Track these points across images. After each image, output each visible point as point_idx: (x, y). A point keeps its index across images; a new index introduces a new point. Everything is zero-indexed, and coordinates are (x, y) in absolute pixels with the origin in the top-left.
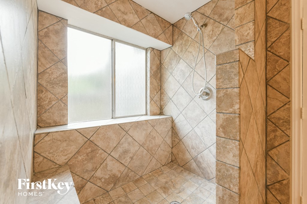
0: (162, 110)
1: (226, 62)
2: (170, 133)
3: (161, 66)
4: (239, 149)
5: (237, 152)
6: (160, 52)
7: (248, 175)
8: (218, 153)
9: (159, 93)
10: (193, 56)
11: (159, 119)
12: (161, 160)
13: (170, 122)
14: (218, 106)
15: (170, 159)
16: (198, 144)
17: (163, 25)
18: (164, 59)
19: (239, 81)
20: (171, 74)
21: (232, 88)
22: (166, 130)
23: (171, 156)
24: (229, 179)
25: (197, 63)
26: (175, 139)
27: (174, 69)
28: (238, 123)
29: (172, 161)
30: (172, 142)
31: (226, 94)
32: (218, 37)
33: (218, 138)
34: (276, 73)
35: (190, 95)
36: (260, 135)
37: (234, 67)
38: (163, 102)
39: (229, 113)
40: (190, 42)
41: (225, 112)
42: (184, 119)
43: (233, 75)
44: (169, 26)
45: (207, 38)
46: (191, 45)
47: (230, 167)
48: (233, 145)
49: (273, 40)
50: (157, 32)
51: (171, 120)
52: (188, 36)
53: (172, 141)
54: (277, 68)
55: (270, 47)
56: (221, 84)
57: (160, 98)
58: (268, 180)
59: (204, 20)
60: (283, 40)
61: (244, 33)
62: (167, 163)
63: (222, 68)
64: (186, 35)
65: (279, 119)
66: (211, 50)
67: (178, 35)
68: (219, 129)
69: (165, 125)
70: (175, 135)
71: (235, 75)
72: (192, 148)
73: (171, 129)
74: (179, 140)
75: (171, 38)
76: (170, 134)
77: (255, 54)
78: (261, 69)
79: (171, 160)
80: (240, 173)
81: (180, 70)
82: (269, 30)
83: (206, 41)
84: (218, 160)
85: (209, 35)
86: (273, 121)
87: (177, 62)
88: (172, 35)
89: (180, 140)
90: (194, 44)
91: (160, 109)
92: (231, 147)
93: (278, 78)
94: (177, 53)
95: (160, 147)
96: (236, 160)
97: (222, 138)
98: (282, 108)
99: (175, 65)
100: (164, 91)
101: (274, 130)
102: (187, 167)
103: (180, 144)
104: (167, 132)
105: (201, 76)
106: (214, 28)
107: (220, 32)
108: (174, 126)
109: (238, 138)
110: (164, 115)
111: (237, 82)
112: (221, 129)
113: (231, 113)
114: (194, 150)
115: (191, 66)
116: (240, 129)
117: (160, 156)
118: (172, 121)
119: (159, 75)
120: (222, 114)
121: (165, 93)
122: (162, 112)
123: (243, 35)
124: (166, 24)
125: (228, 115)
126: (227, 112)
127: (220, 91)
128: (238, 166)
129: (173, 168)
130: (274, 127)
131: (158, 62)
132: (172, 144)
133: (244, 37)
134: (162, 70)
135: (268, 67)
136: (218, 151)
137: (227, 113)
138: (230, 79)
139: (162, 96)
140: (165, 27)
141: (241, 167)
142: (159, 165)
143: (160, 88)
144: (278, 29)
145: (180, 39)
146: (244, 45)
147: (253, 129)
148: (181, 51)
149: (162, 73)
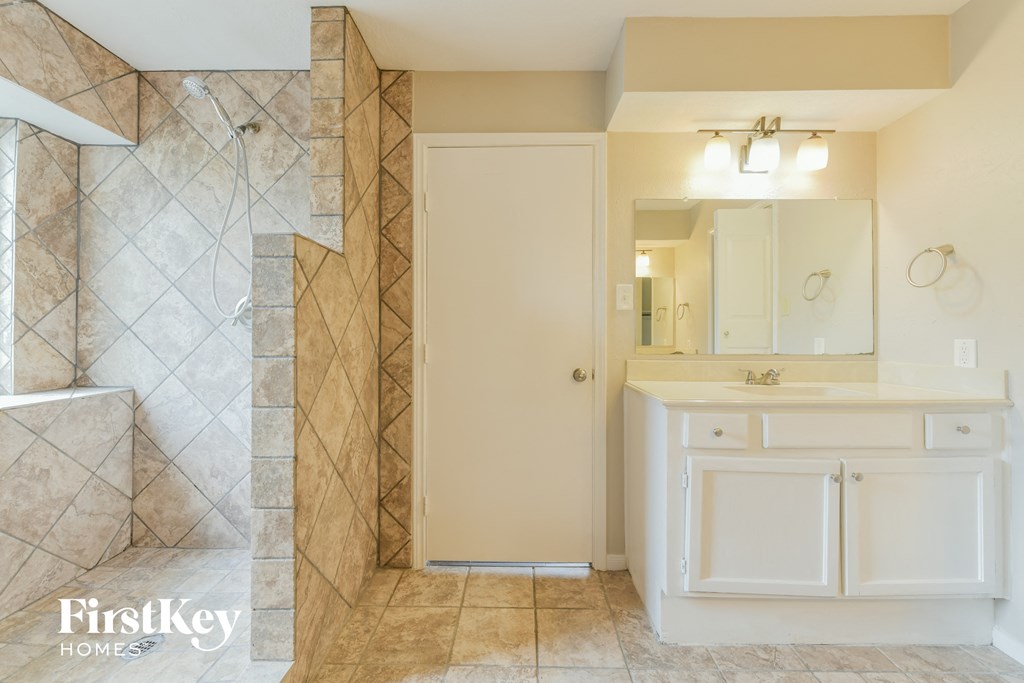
0: (84, 370)
1: (271, 254)
2: (125, 447)
3: (79, 202)
4: (295, 420)
5: (291, 429)
6: (75, 147)
7: (321, 474)
8: (257, 440)
9: (70, 303)
10: (218, 201)
11: (70, 402)
12: (80, 552)
13: (123, 406)
14: (257, 343)
15: (123, 538)
16: (231, 458)
17: (94, 64)
18: (98, 179)
19: (294, 295)
20: (131, 239)
21: (282, 306)
22: (106, 437)
23: (127, 525)
24: (276, 488)
25: (229, 223)
26: (145, 463)
27: (142, 225)
28: (292, 374)
29: (132, 544)
30: (134, 478)
31: (271, 318)
32: (289, 172)
33: (255, 409)
34: (393, 280)
35: (205, 316)
36: (361, 401)
37: (285, 267)
38: (90, 340)
39: (278, 356)
40: (205, 156)
41: (270, 354)
42: (185, 390)
43: (283, 283)
44: (121, 74)
45: (259, 163)
46: (210, 166)
47: (278, 463)
48: (285, 419)
49: (391, 216)
50: (62, 80)
51: (130, 401)
52: (199, 134)
53: (134, 473)
54: (395, 270)
55: (385, 227)
56: (262, 298)
57: (73, 324)
58: (382, 489)
59: (253, 112)
60: (403, 221)
61: (325, 193)
62: (108, 553)
63: (264, 265)
64: (194, 129)
65: (398, 366)
66: (270, 197)
67: (160, 117)
68: (258, 390)
69: (98, 419)
70: (146, 449)
71: (287, 282)
72: (212, 476)
73: (130, 433)
74: (165, 462)
75: (131, 115)
76: (122, 451)
77: (344, 242)
78: (363, 270)
79: (128, 542)
80: (295, 467)
81: (167, 233)
82: (384, 194)
83: (258, 173)
84: (256, 457)
85: (264, 159)
86: (390, 372)
87: (158, 205)
88: (136, 108)
89: (168, 462)
90: (221, 167)
91: (71, 366)
92: (279, 422)
93: (396, 289)
94: (157, 176)
95: (72, 502)
96: (288, 446)
97: (263, 409)
98: (402, 346)
99: (150, 212)
100: (92, 297)
101: (390, 389)
102: (195, 538)
103: (167, 475)
104: (111, 444)
105: (241, 264)
106: (279, 145)
107: (293, 161)
108: (144, 420)
109: (292, 402)
110: (94, 386)
111: (291, 297)
112: (262, 391)
113: (281, 356)
114: (219, 478)
115: (210, 230)
116: (296, 383)
117: (72, 539)
118: (134, 402)
119: (71, 235)
120: (264, 359)
121: (100, 304)
122: (85, 377)
123: (325, 199)
124: (108, 63)
125: (275, 359)
126: (274, 354)
127: (260, 311)
128: (293, 454)
129: (137, 562)
130: (392, 383)
131: (66, 186)
132: (135, 482)
133: (327, 202)
134: (86, 219)
135: (383, 266)
136: (256, 438)
137: (274, 357)
138: (278, 289)
139: (86, 316)
140: (103, 72)
141: (300, 457)
142: (70, 571)
143: (72, 286)
144: (397, 198)
145: (169, 132)
146: (326, 218)
147: (337, 388)
148: (175, 173)
149: (84, 228)
